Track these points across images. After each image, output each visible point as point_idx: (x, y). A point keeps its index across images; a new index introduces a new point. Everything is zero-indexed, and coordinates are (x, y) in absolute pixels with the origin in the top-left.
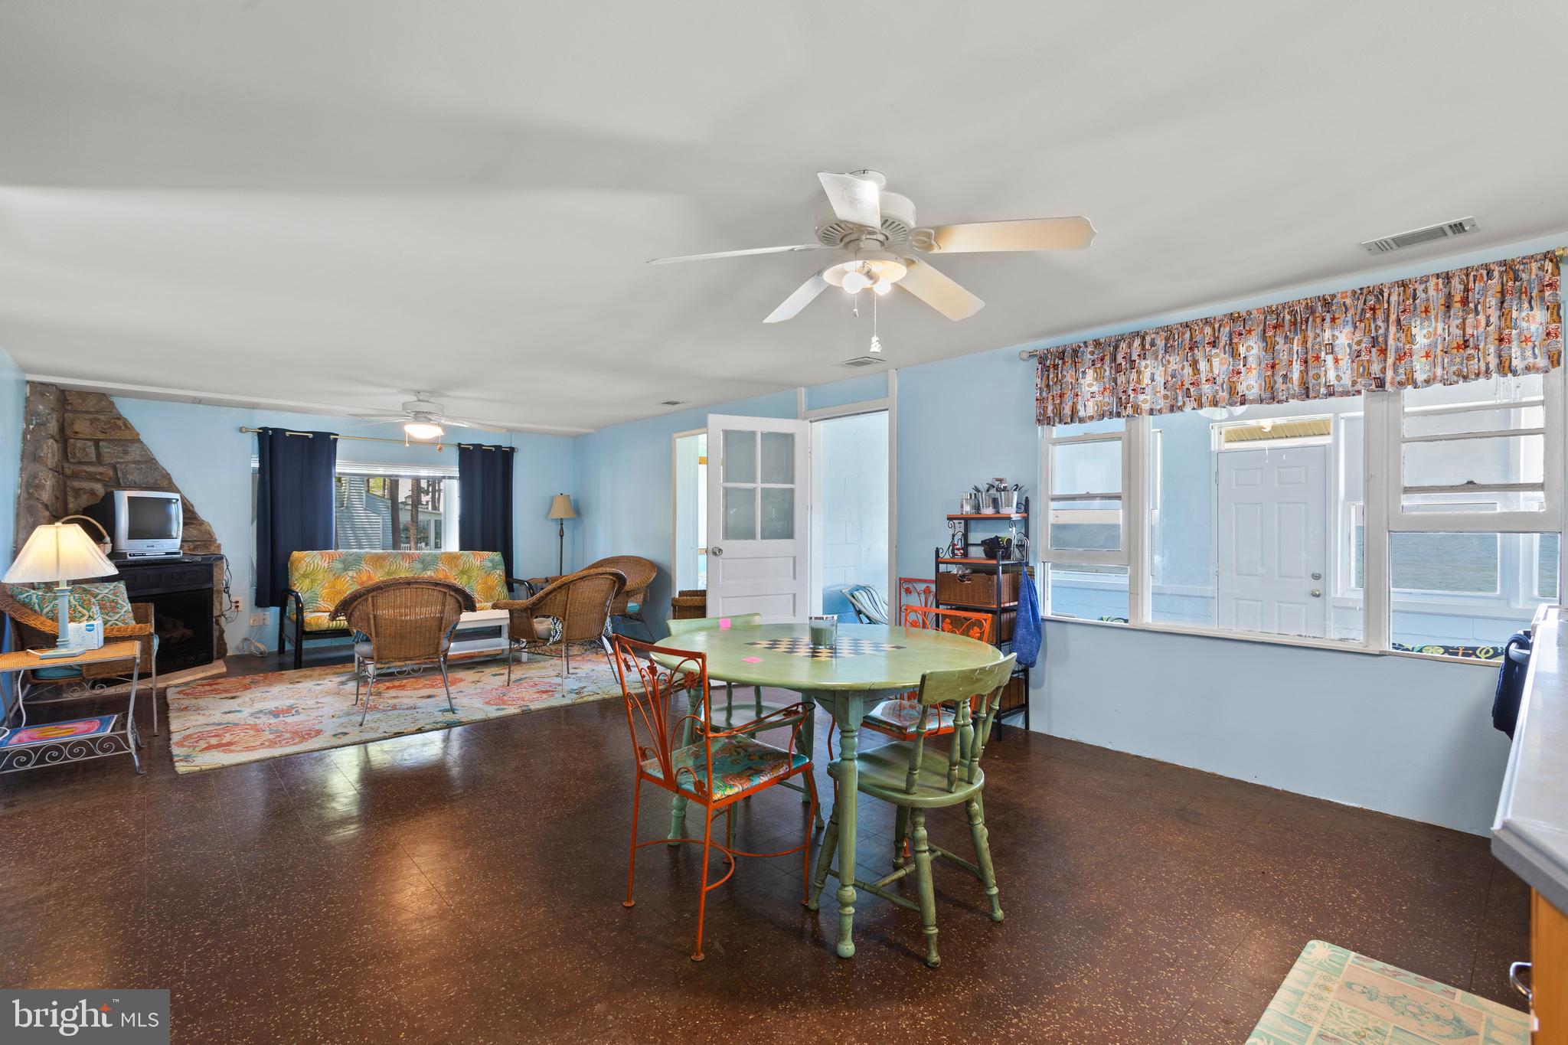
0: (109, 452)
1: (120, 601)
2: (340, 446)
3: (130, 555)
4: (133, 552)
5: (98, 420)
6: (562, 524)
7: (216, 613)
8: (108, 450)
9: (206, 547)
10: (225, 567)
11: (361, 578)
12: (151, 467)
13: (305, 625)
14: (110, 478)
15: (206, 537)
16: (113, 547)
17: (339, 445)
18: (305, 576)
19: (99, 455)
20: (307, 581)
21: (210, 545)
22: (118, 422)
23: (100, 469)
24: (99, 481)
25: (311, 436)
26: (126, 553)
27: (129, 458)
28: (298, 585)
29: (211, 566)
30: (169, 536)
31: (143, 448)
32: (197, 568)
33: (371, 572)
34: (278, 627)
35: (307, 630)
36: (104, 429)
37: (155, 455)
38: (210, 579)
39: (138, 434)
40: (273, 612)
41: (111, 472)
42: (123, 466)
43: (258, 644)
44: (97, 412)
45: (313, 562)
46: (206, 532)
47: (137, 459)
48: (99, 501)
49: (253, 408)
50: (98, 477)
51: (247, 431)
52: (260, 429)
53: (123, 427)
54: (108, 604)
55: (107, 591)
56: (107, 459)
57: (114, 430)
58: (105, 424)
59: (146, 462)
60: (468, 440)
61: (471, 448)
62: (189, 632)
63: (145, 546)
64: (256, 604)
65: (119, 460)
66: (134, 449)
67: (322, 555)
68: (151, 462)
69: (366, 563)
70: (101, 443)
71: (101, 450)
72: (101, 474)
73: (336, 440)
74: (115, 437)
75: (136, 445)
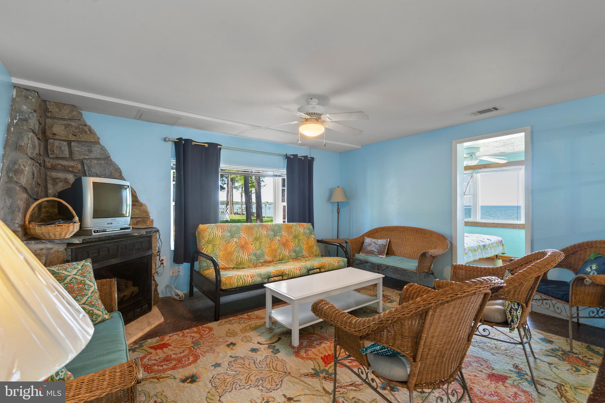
0: (78, 151)
1: (87, 282)
2: (223, 154)
3: (95, 232)
4: (97, 229)
5: (70, 125)
6: (338, 205)
7: (153, 271)
8: (78, 149)
9: (145, 222)
10: (158, 237)
11: (241, 243)
12: (108, 163)
13: (222, 284)
14: (79, 170)
15: (144, 215)
16: (81, 225)
17: (222, 152)
18: (209, 242)
19: (71, 153)
20: (210, 246)
21: (147, 220)
22: (85, 128)
23: (72, 163)
24: (72, 172)
25: (207, 145)
26: (91, 230)
27: (93, 156)
28: (205, 249)
29: (150, 237)
30: (122, 215)
31: (102, 149)
32: (142, 240)
33: (246, 238)
34: (189, 277)
35: (223, 288)
36: (75, 132)
37: (110, 154)
38: (150, 247)
39: (99, 138)
40: (184, 268)
41: (80, 166)
42: (89, 161)
43: (177, 291)
44: (70, 119)
45: (213, 232)
46: (144, 211)
47: (98, 156)
48: (70, 186)
49: (172, 124)
50: (70, 169)
51: (169, 141)
52: (177, 139)
53: (88, 132)
54: (76, 287)
55: (75, 272)
56: (77, 156)
57: (82, 134)
58: (76, 129)
59: (104, 159)
60: (290, 152)
61: (292, 157)
62: (136, 289)
63: (106, 224)
64: (174, 261)
65: (85, 157)
66: (96, 149)
67: (217, 227)
68: (106, 159)
69: (243, 232)
70: (73, 144)
71: (72, 149)
72: (72, 167)
73: (220, 148)
74: (83, 140)
75: (97, 146)
